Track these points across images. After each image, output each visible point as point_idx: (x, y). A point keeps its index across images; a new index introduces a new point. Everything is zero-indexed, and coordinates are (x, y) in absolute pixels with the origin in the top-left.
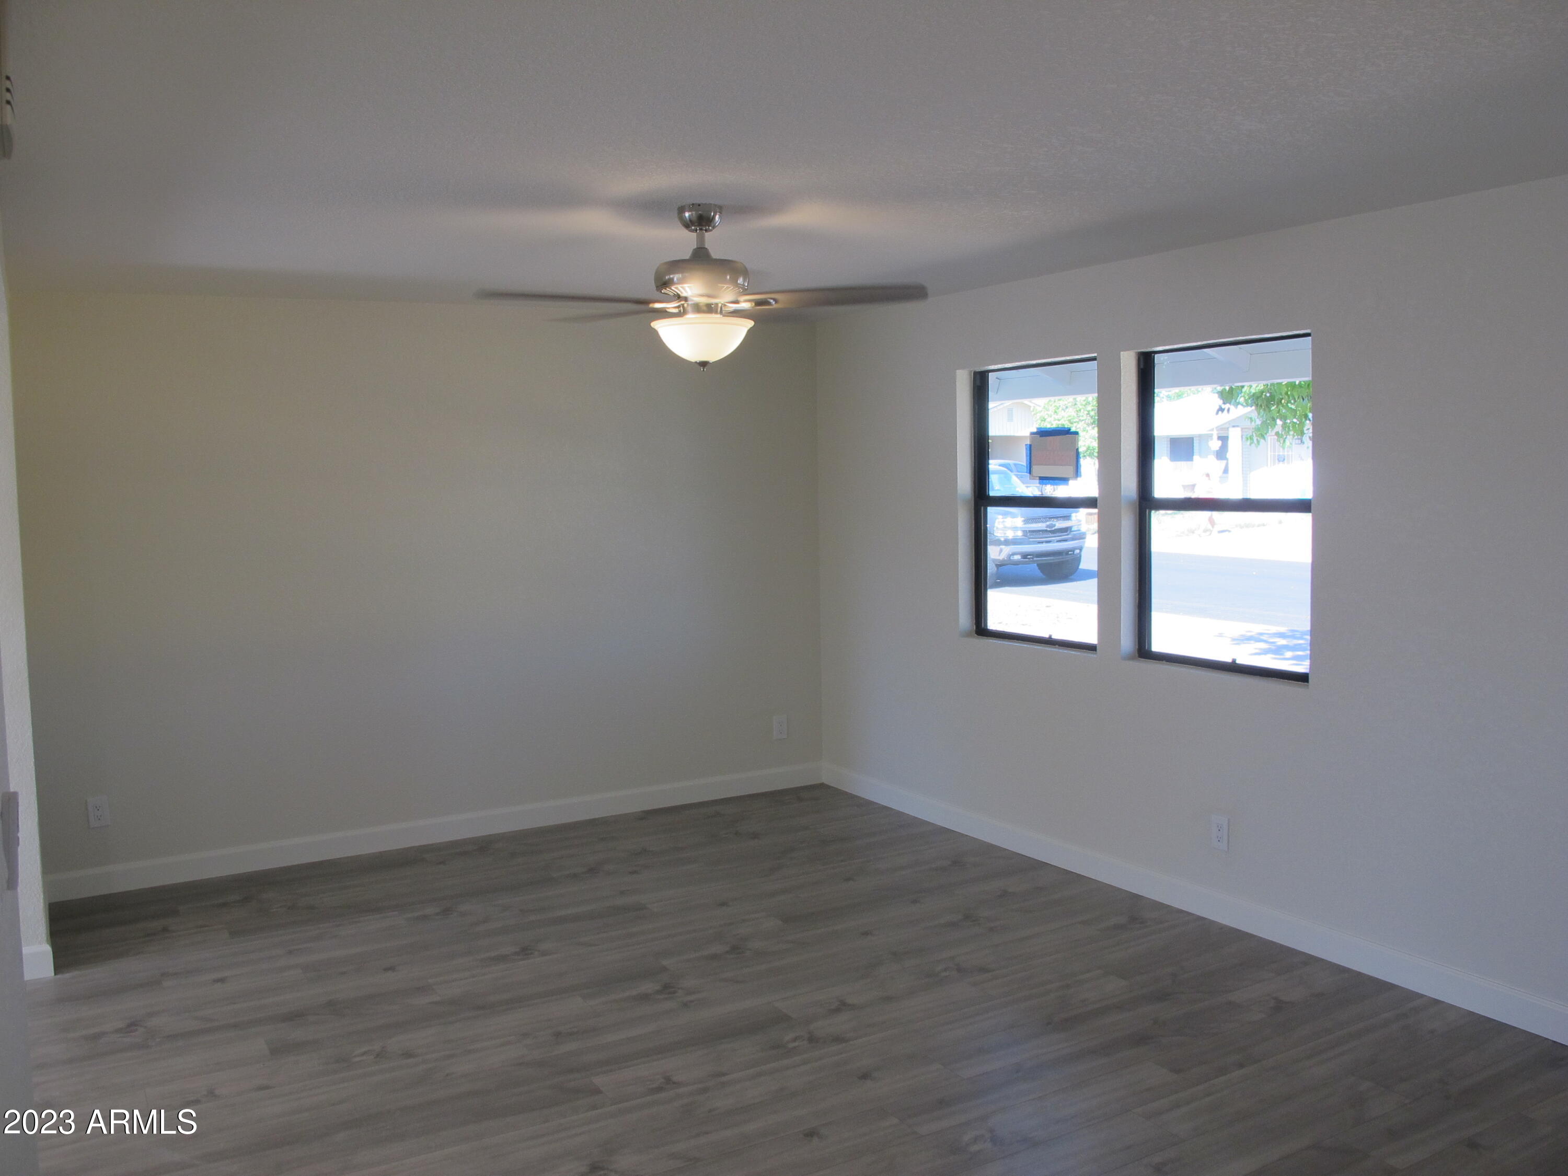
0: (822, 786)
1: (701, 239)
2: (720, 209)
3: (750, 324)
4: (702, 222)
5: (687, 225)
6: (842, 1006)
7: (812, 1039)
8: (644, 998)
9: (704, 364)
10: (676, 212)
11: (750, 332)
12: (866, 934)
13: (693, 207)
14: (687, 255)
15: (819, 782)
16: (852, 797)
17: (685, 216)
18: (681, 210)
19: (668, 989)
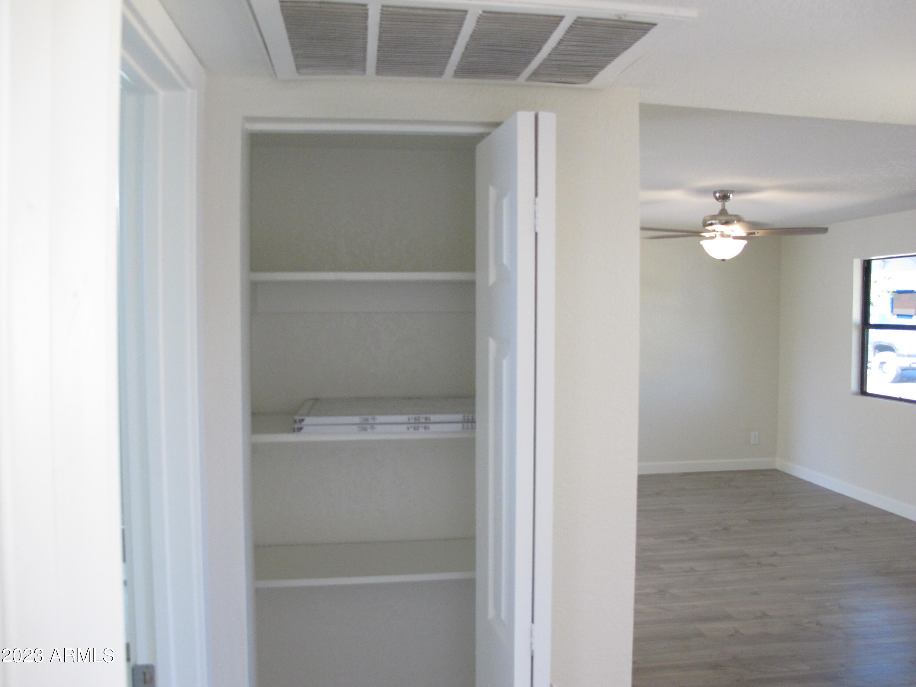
0: (776, 470)
1: (724, 205)
2: (732, 192)
3: (745, 242)
4: (724, 197)
5: (717, 199)
6: (775, 554)
7: (759, 563)
8: (683, 541)
9: (723, 260)
10: (712, 194)
11: (746, 246)
12: (790, 530)
13: (720, 191)
14: (716, 212)
15: (774, 468)
16: (790, 476)
17: (716, 196)
18: (715, 193)
19: (693, 540)
